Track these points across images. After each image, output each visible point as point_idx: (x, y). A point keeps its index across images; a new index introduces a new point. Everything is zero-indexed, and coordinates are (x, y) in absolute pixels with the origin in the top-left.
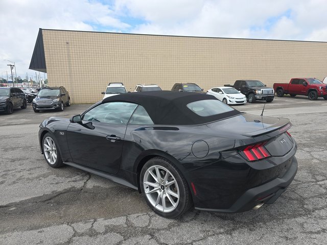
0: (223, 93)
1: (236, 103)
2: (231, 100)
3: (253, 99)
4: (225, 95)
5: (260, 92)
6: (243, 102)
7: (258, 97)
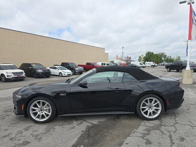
0: (59, 70)
1: (67, 75)
2: (64, 73)
3: (74, 73)
4: (60, 71)
5: (77, 69)
6: (71, 74)
7: (77, 72)
